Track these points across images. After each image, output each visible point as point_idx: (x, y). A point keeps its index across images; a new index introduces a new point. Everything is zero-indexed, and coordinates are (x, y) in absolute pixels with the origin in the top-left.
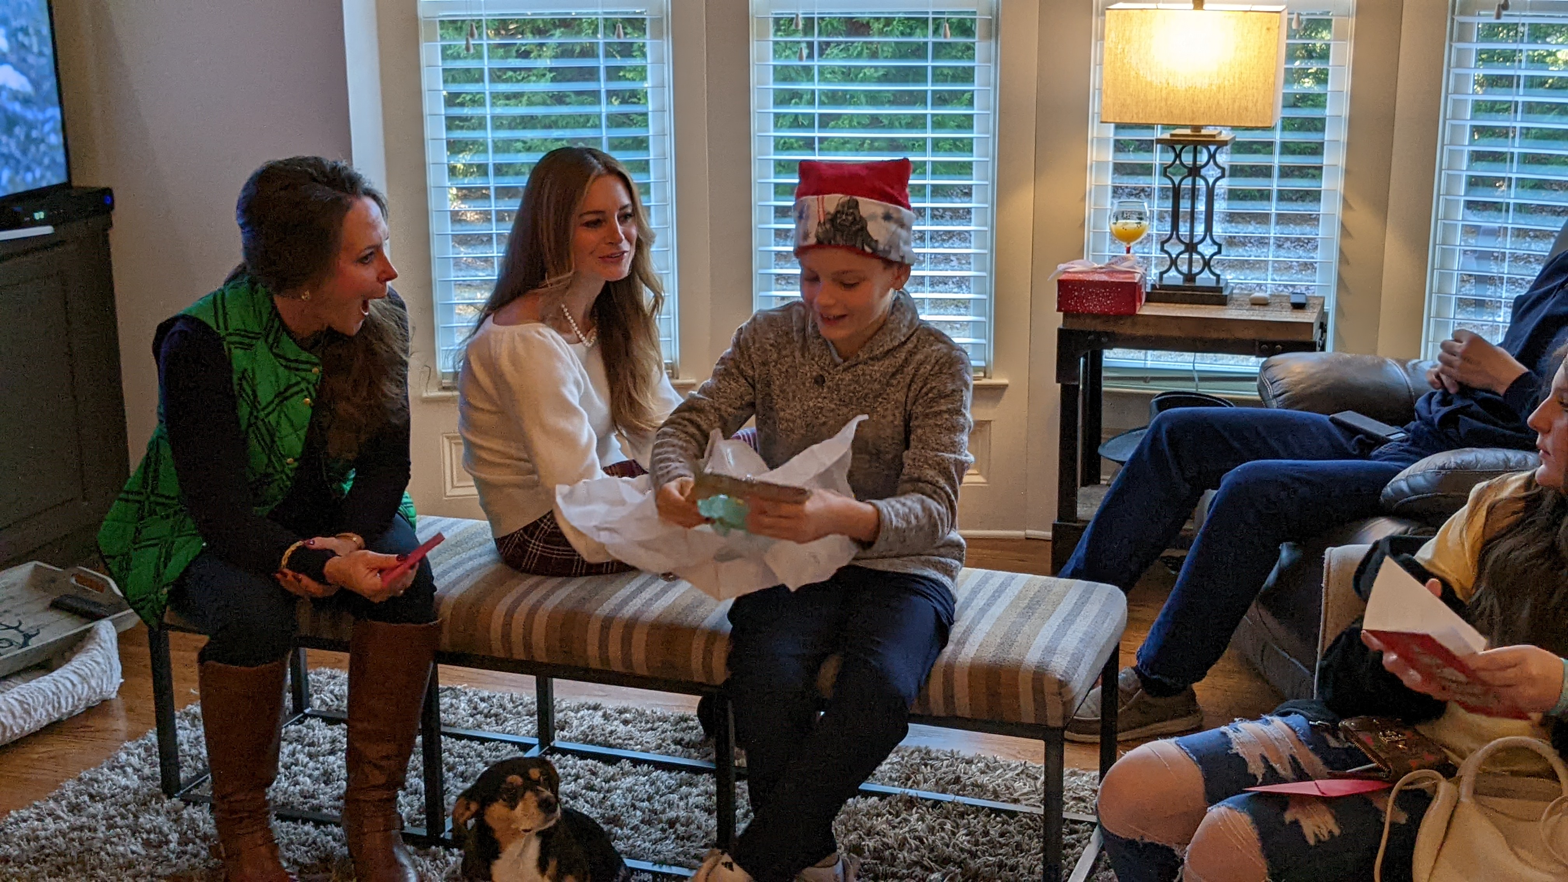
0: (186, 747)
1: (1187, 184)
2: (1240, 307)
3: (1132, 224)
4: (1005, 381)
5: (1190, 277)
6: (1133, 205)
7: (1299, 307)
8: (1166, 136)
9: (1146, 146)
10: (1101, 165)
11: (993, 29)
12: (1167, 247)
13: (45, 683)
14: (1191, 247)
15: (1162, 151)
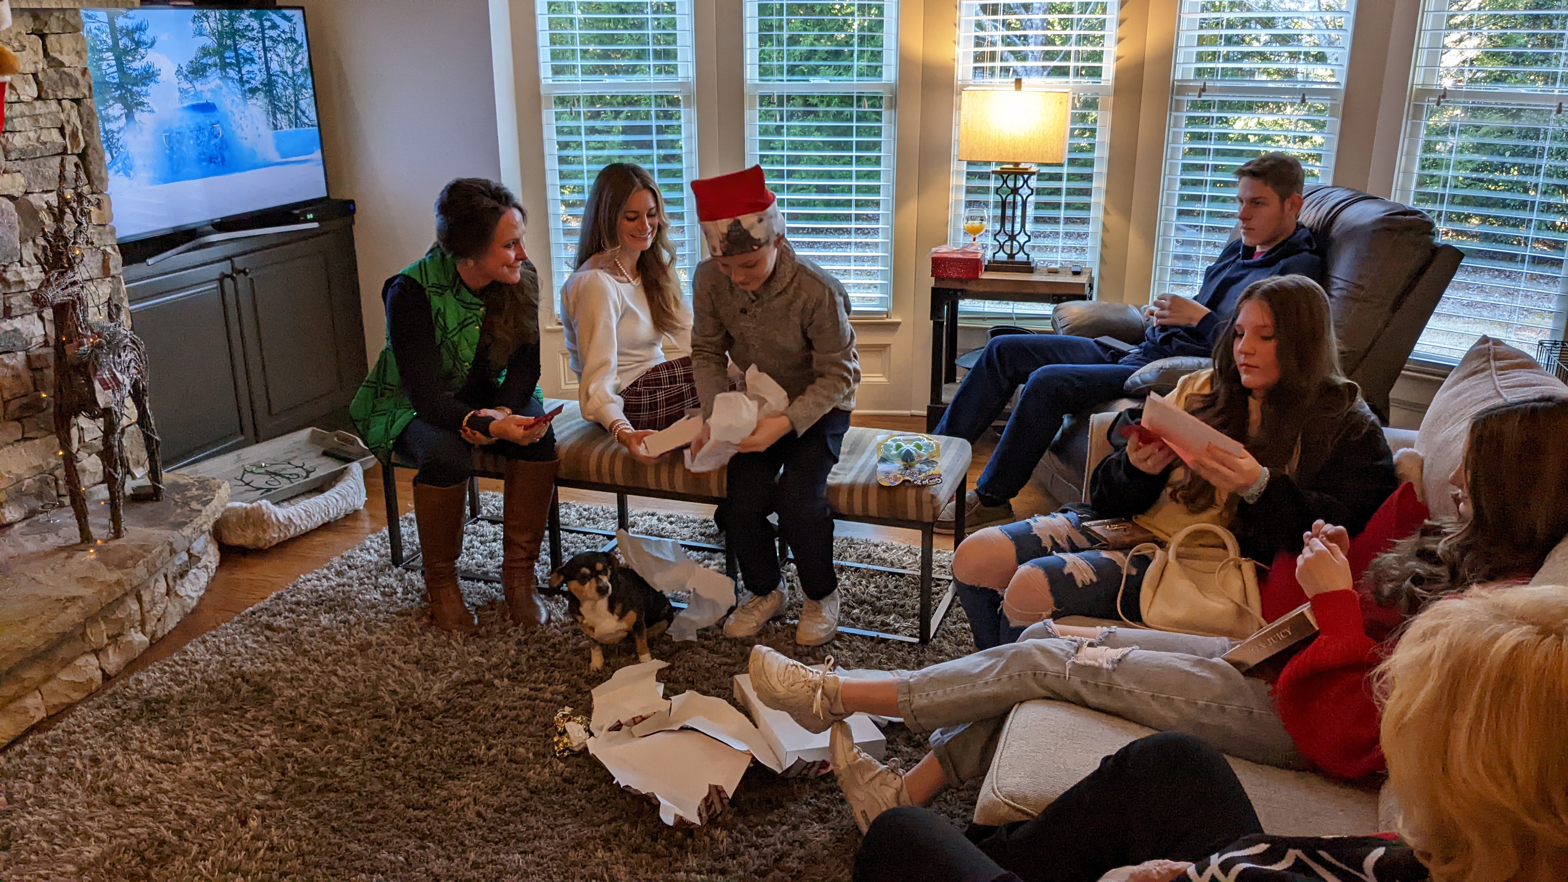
0: (406, 537)
1: (1010, 198)
2: (1041, 273)
3: (977, 223)
4: (899, 320)
5: (1011, 256)
6: (976, 212)
7: (1076, 273)
8: (998, 169)
9: (985, 176)
10: (958, 187)
11: (893, 103)
12: (998, 237)
13: (319, 500)
14: (1012, 238)
15: (996, 179)
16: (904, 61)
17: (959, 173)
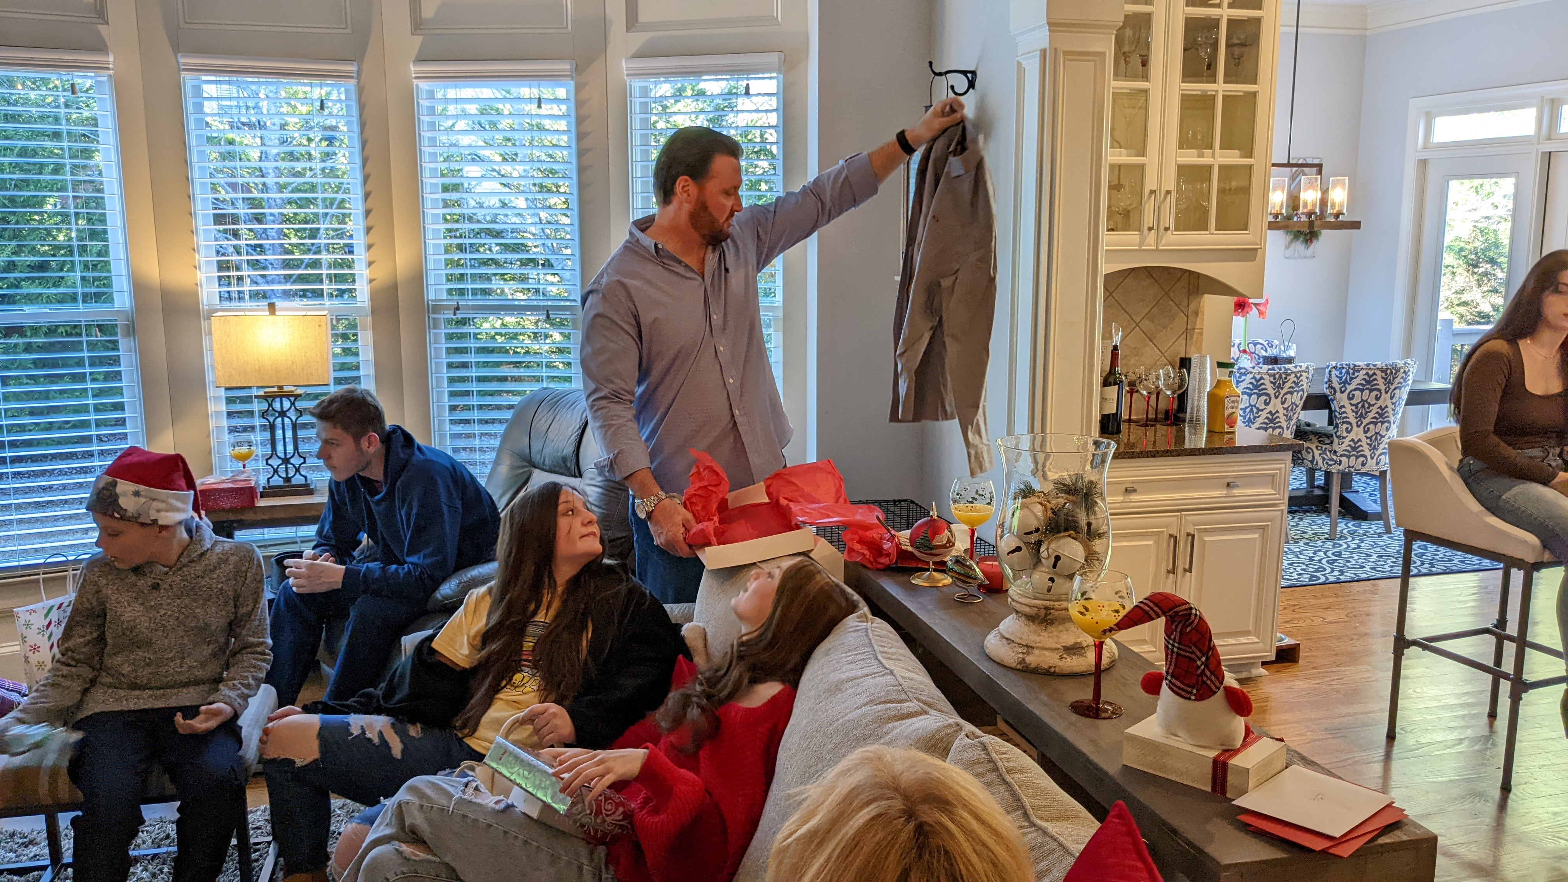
1: (278, 421)
3: (244, 449)
5: (288, 479)
6: (244, 437)
11: (131, 330)
12: (270, 462)
14: (286, 461)
16: (139, 288)
17: (216, 398)
